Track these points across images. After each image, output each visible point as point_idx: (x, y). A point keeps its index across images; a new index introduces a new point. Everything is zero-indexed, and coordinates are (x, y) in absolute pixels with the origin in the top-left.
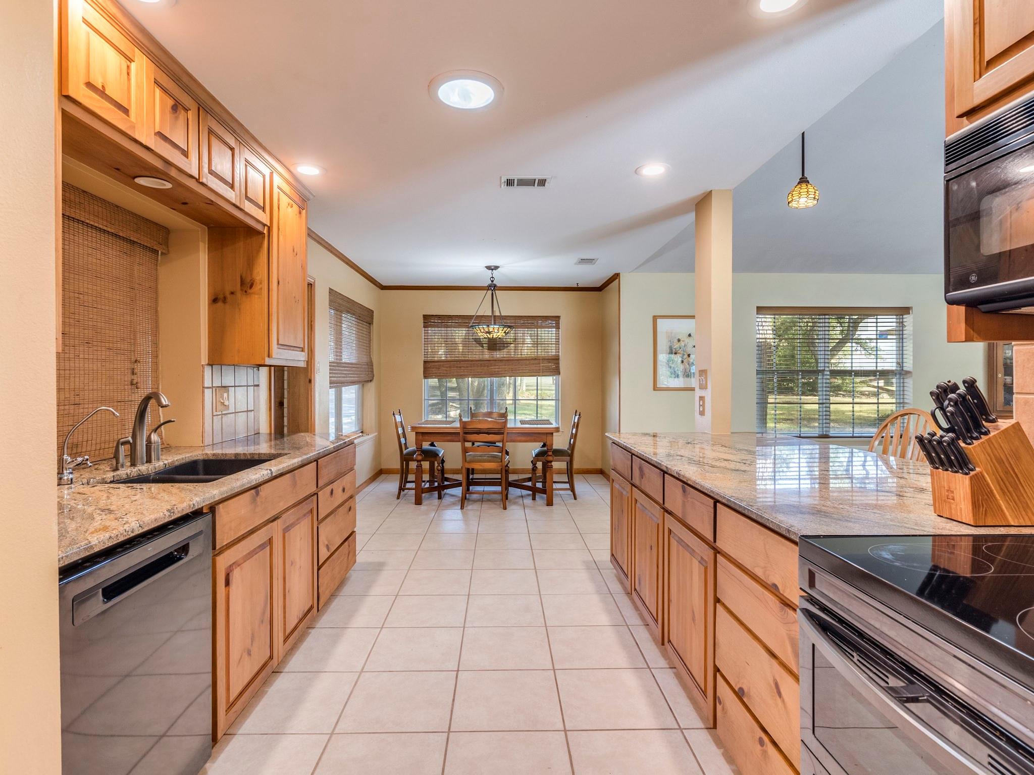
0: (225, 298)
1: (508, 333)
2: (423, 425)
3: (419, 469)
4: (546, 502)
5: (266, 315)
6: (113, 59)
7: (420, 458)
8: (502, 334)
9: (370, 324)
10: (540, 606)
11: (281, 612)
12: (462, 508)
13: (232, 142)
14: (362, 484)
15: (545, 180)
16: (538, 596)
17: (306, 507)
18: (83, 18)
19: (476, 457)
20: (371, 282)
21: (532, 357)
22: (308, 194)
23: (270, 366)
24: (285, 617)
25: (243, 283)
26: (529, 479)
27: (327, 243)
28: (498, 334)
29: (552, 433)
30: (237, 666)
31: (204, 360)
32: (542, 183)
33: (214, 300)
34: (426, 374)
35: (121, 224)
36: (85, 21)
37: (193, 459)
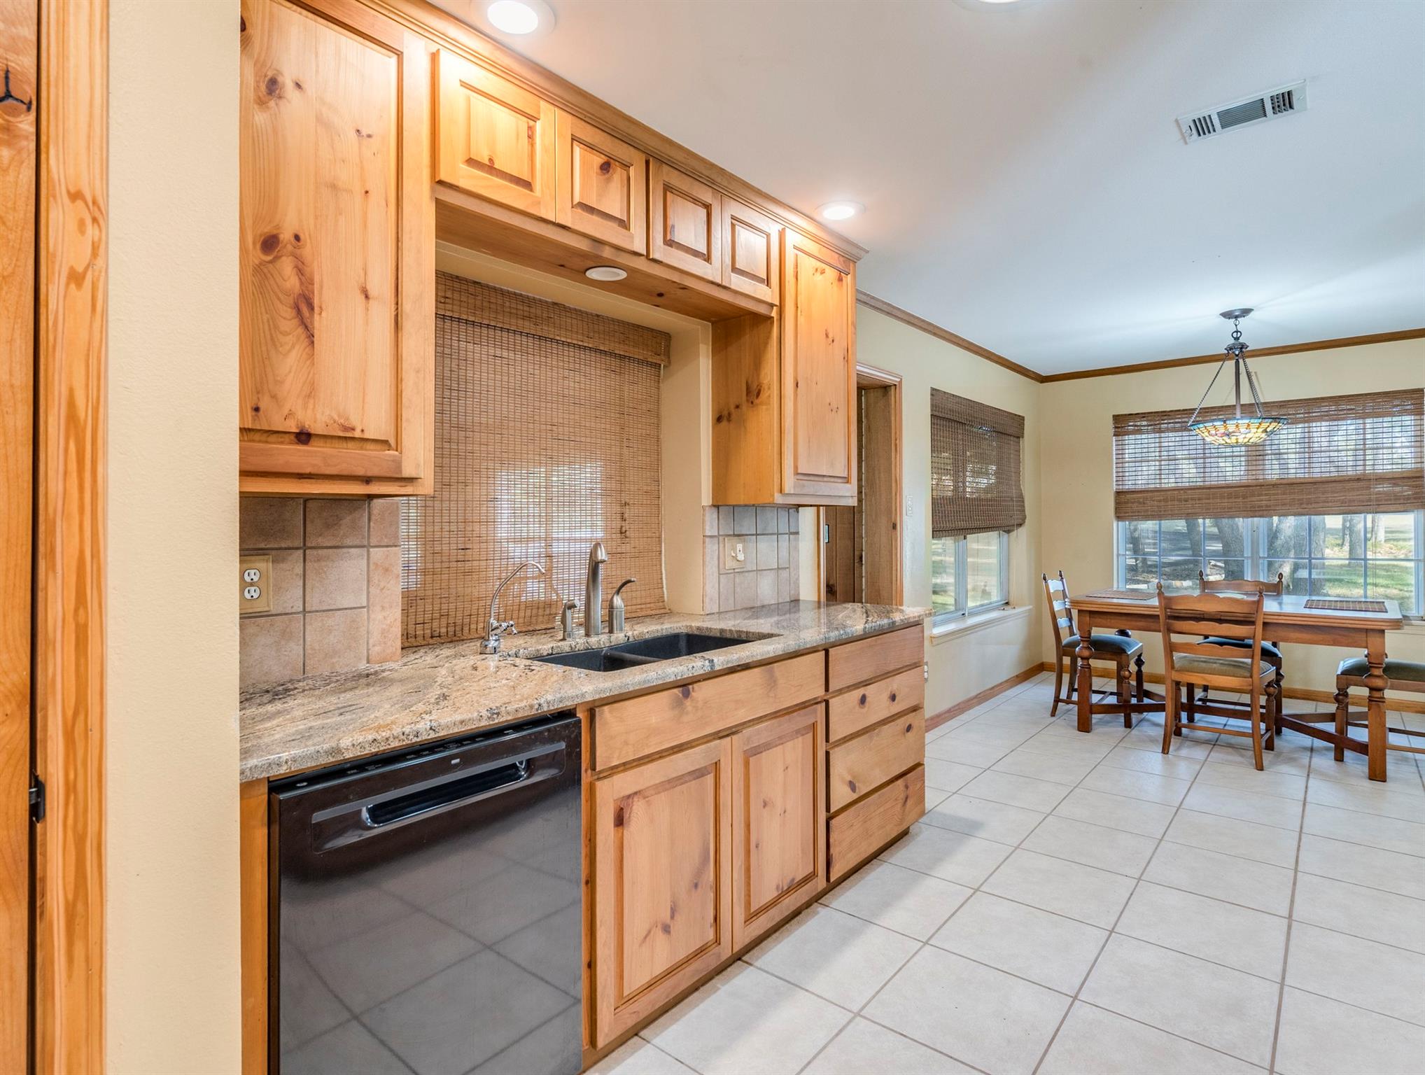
0: (729, 414)
1: (1272, 432)
2: (1115, 601)
3: (1085, 672)
4: (1366, 770)
5: (776, 433)
6: (506, 122)
7: (1086, 653)
8: (1257, 435)
9: (1018, 437)
10: (1274, 1011)
11: (739, 875)
12: (1165, 750)
13: (707, 196)
14: (1001, 684)
15: (1289, 93)
16: (1277, 987)
17: (802, 720)
18: (460, 81)
19: (1196, 664)
20: (1018, 372)
21: (1348, 476)
22: (855, 251)
23: (818, 506)
24: (748, 884)
25: (748, 392)
26: (1331, 718)
27: (923, 321)
28: (1249, 436)
29: (1383, 632)
30: (640, 945)
31: (706, 499)
32: (1285, 102)
33: (719, 419)
34: (1120, 513)
35: (602, 336)
36: (464, 84)
37: (673, 632)
